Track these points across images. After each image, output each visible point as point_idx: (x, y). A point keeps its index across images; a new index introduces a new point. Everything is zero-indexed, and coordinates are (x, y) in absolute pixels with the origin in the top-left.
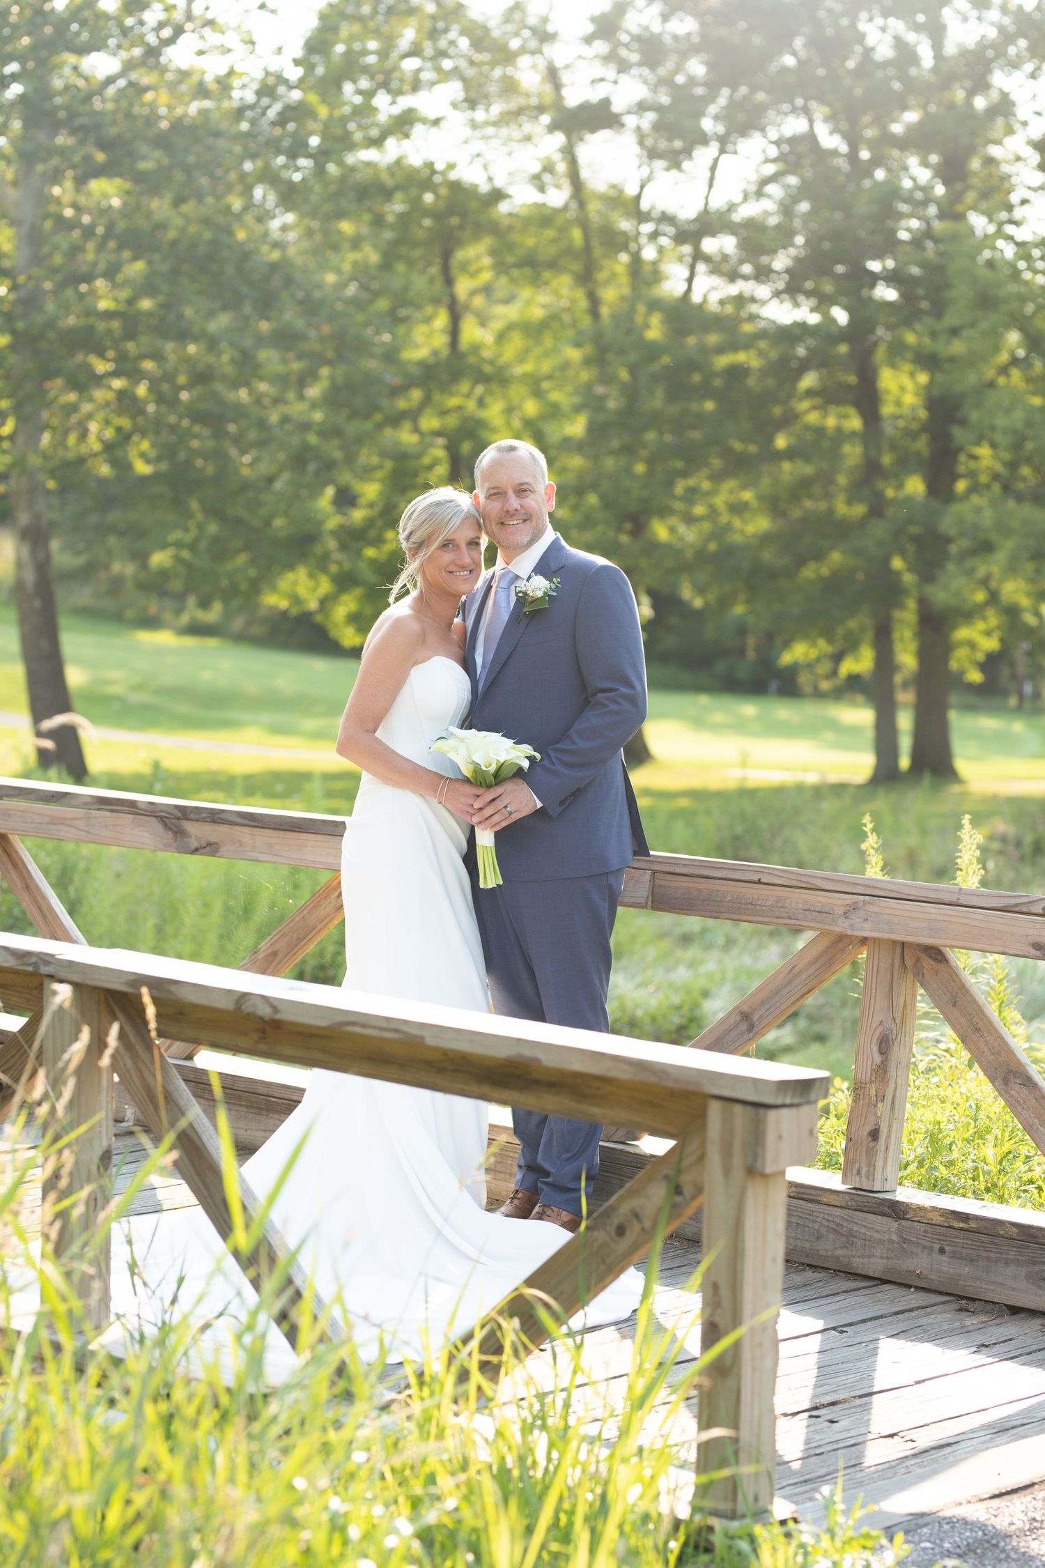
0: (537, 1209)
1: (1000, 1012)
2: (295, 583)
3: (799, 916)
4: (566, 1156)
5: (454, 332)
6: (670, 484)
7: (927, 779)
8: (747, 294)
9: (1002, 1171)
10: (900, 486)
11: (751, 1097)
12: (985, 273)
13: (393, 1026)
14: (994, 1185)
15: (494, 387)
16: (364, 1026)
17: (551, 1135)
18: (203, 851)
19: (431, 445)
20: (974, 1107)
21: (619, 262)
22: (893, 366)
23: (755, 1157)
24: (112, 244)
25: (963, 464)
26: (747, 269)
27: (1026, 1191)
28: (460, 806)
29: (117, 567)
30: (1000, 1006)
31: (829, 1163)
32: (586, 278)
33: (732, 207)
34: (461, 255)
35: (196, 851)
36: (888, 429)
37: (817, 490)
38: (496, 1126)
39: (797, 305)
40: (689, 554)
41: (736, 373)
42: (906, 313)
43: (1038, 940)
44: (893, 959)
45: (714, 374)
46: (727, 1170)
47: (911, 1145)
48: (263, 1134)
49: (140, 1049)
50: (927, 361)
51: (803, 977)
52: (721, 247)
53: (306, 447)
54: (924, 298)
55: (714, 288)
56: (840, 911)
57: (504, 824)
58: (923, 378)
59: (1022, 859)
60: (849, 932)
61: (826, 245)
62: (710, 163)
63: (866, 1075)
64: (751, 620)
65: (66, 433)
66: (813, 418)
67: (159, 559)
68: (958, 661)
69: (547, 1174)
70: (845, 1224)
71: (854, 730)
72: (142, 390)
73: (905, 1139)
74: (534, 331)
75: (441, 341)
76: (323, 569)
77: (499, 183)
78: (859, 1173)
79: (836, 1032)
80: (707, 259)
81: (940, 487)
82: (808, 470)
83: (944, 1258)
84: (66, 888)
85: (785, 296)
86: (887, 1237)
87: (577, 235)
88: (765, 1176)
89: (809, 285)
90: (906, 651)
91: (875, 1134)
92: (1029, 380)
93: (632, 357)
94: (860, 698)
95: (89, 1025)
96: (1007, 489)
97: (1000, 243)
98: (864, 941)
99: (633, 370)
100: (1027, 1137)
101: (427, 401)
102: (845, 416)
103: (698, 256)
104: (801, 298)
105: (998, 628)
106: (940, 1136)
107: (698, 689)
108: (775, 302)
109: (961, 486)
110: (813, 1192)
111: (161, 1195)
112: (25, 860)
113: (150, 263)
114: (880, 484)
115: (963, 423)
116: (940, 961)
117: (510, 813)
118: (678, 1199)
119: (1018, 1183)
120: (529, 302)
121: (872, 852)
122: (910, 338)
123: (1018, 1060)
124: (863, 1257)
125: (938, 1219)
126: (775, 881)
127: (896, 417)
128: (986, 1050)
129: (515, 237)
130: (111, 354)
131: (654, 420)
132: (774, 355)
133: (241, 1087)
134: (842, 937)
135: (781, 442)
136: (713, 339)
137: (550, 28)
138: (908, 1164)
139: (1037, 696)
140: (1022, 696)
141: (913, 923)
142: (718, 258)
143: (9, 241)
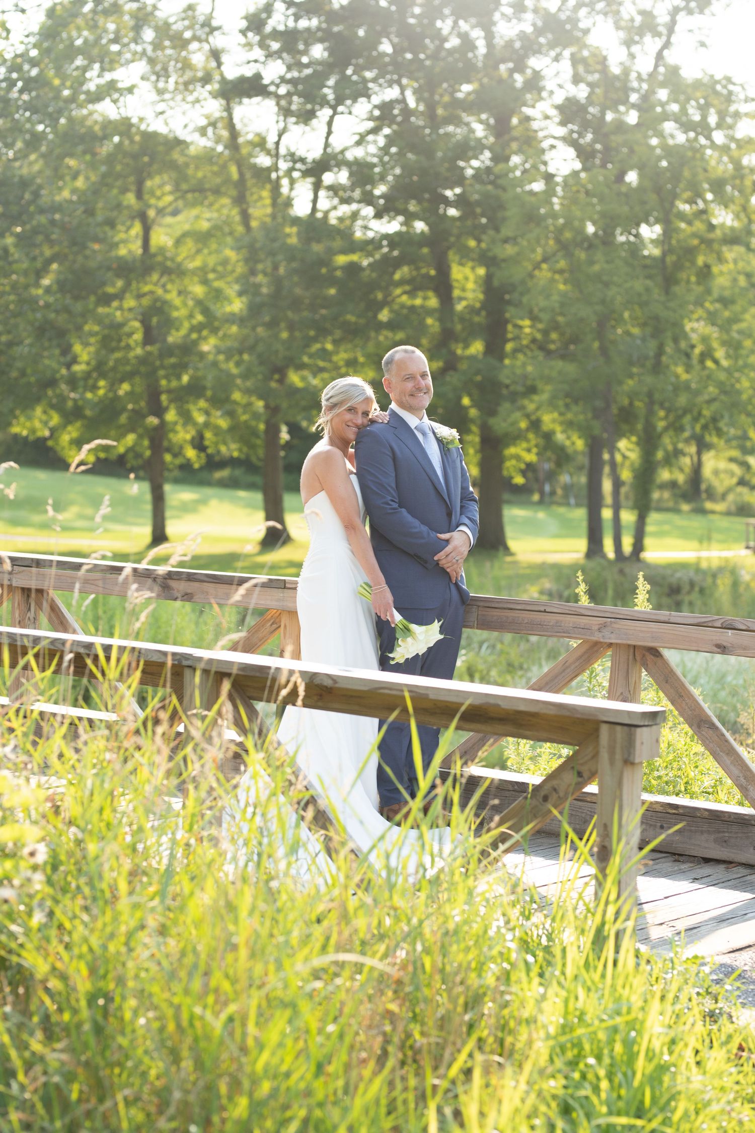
2: (33, 418)
3: (570, 631)
5: (146, 238)
6: (306, 346)
8: (357, 213)
10: (467, 347)
11: (626, 721)
15: (173, 277)
18: (182, 598)
19: (130, 319)
21: (264, 189)
22: (462, 264)
23: (629, 754)
25: (511, 331)
26: (357, 194)
32: (241, 200)
33: (345, 150)
34: (149, 183)
35: (177, 598)
36: (458, 307)
39: (392, 220)
41: (353, 269)
42: (468, 225)
43: (719, 642)
44: (628, 656)
45: (336, 269)
46: (612, 762)
50: (487, 259)
51: (572, 668)
52: (338, 179)
54: (483, 215)
55: (332, 208)
56: (596, 628)
58: (482, 271)
60: (601, 640)
61: (416, 178)
62: (328, 119)
66: (405, 299)
68: (509, 469)
74: (203, 238)
75: (136, 248)
76: (55, 409)
80: (327, 187)
81: (495, 348)
82: (401, 335)
83: (662, 831)
85: (384, 216)
87: (234, 170)
88: (633, 764)
89: (401, 206)
92: (555, 272)
93: (278, 257)
96: (541, 349)
98: (610, 645)
101: (127, 287)
102: (427, 298)
103: (320, 185)
104: (395, 216)
105: (536, 446)
108: (377, 218)
109: (509, 347)
112: (59, 605)
114: (452, 346)
116: (658, 657)
118: (580, 780)
120: (198, 217)
122: (472, 244)
123: (706, 713)
125: (659, 809)
126: (555, 611)
127: (462, 298)
128: (686, 708)
129: (189, 171)
131: (294, 302)
134: (596, 644)
135: (384, 316)
137: (215, 23)
139: (553, 493)
140: (542, 493)
141: (642, 634)
142: (335, 187)
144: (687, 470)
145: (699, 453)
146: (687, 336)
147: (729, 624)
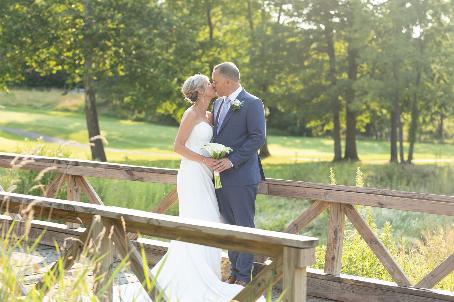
0: (236, 281)
1: (370, 224)
2: (166, 106)
3: (311, 196)
4: (243, 266)
5: (211, 33)
6: (274, 76)
7: (349, 160)
8: (296, 21)
9: (371, 269)
10: (341, 76)
11: (296, 246)
12: (364, 14)
13: (193, 227)
14: (368, 273)
15: (223, 49)
16: (185, 227)
17: (239, 260)
18: (139, 180)
19: (205, 66)
20: (362, 251)
21: (258, 12)
22: (338, 41)
23: (297, 263)
24: (112, 9)
25: (359, 69)
26: (295, 14)
27: (378, 274)
28: (209, 165)
29: (115, 102)
30: (370, 222)
31: (320, 267)
32: (249, 17)
34: (213, 11)
35: (137, 180)
36: (337, 60)
37: (317, 77)
38: (224, 258)
39: (310, 24)
40: (280, 96)
41: (293, 44)
42: (342, 25)
43: (379, 202)
44: (338, 208)
45: (286, 44)
46: (289, 267)
47: (344, 262)
48: (157, 261)
49: (120, 235)
50: (348, 39)
51: (312, 214)
52: (288, 8)
53: (169, 67)
55: (286, 19)
56: (323, 194)
57: (222, 170)
58: (347, 44)
59: (377, 183)
60: (325, 200)
61: (318, 6)
63: (331, 242)
64: (298, 115)
65: (99, 64)
66: (315, 56)
67: (127, 99)
68: (358, 126)
69: (239, 271)
70: (325, 284)
71: (328, 146)
72: (121, 51)
73: (342, 260)
74: (234, 32)
75: (207, 36)
76: (174, 102)
78: (329, 270)
79: (324, 233)
80: (284, 11)
81: (352, 76)
82: (314, 71)
83: (354, 294)
84: (100, 193)
85: (307, 21)
86: (337, 288)
87: (246, 4)
88: (300, 268)
89: (313, 18)
90: (343, 123)
91: (333, 259)
92: (377, 45)
93: (263, 40)
94: (330, 137)
95: (105, 227)
96: (371, 76)
97: (369, 5)
98: (329, 203)
99: (263, 44)
100: (378, 259)
101: (203, 53)
102: (325, 56)
103: (281, 10)
104: (311, 22)
105: (369, 116)
106: (352, 259)
107: (283, 135)
108: (304, 23)
109: (358, 75)
110: (316, 275)
111: (128, 278)
112: (87, 183)
113: (123, 14)
114: (335, 75)
115: (358, 57)
116: (351, 208)
117: (224, 167)
118: (276, 275)
119: (375, 272)
120: (233, 24)
121: (333, 178)
122: (343, 33)
123: (374, 236)
124: (330, 294)
125: (352, 283)
126: (304, 186)
127: (339, 56)
128: (365, 233)
129: (228, 5)
130: (112, 40)
131: (269, 57)
132: (304, 38)
133: (151, 248)
134: (323, 202)
135: (306, 63)
136: (286, 34)
138: (343, 267)
139: (381, 136)
140: (377, 136)
141: (344, 198)
142: (287, 11)
143: (82, 8)
144: (437, 126)
145: (442, 119)
146: (431, 70)
147: (384, 193)
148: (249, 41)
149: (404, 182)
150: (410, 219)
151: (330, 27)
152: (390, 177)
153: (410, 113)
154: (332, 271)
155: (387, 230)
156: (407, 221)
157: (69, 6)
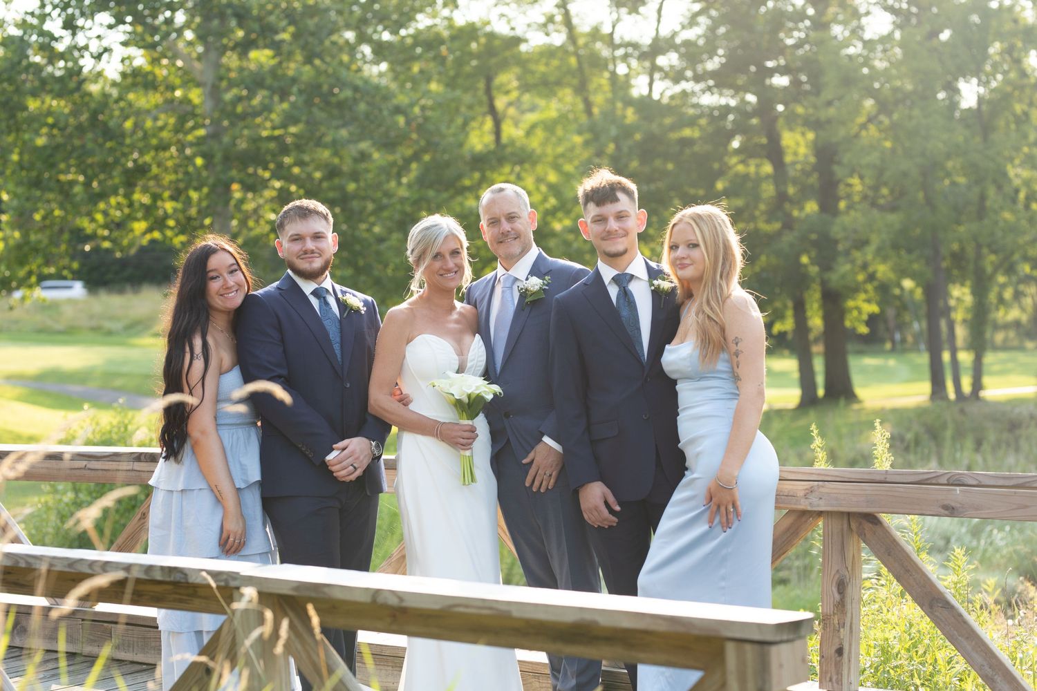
1: (918, 556)
5: (497, 132)
8: (689, 91)
10: (802, 209)
11: (757, 637)
12: (845, 62)
13: (488, 605)
15: (527, 166)
16: (467, 606)
20: (908, 625)
21: (603, 78)
22: (791, 129)
23: (764, 680)
25: (842, 190)
26: (688, 74)
30: (918, 551)
32: (581, 89)
33: (675, 34)
34: (498, 80)
36: (791, 173)
37: (747, 215)
39: (722, 94)
41: (686, 143)
42: (793, 95)
43: (946, 503)
44: (842, 525)
45: (671, 145)
50: (812, 123)
52: (669, 61)
55: (667, 88)
56: (801, 494)
58: (811, 136)
60: (809, 508)
61: (740, 52)
62: (657, 6)
63: (830, 609)
65: (246, 222)
66: (740, 168)
68: (850, 321)
71: (785, 373)
72: (294, 187)
74: (549, 126)
75: (489, 139)
77: (519, 32)
78: (831, 680)
80: (660, 69)
81: (828, 206)
82: (739, 202)
85: (715, 90)
87: (573, 61)
89: (729, 81)
90: (815, 317)
91: (840, 652)
92: (880, 131)
94: (786, 352)
96: (872, 204)
98: (820, 513)
99: (617, 144)
101: (484, 179)
102: (761, 165)
103: (654, 68)
104: (725, 90)
105: (876, 297)
106: (889, 649)
108: (708, 93)
109: (842, 205)
114: (788, 208)
115: (839, 163)
116: (876, 524)
120: (546, 109)
121: (819, 450)
122: (800, 110)
123: (939, 590)
127: (794, 163)
128: (915, 584)
129: (533, 67)
130: (271, 166)
132: (710, 128)
134: (804, 513)
135: (720, 185)
136: (668, 121)
138: (865, 670)
139: (903, 341)
140: (893, 342)
141: (854, 499)
142: (667, 69)
143: (199, 97)
144: (1030, 310)
146: (1010, 181)
147: (956, 480)
148: (587, 144)
149: (969, 443)
150: (991, 531)
151: (768, 97)
152: (934, 433)
153: (968, 283)
154: (840, 683)
155: (959, 567)
156: (984, 535)
157: (168, 95)
